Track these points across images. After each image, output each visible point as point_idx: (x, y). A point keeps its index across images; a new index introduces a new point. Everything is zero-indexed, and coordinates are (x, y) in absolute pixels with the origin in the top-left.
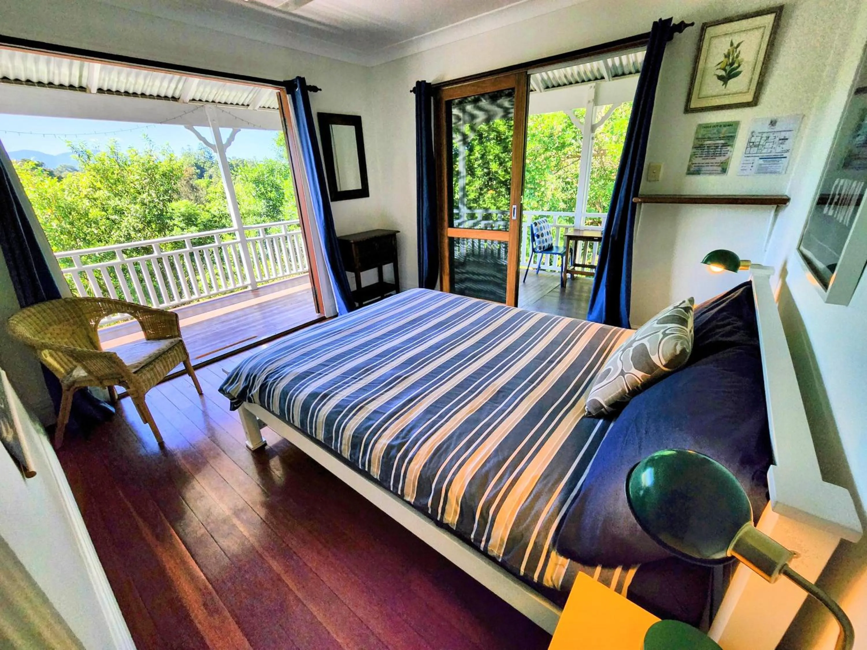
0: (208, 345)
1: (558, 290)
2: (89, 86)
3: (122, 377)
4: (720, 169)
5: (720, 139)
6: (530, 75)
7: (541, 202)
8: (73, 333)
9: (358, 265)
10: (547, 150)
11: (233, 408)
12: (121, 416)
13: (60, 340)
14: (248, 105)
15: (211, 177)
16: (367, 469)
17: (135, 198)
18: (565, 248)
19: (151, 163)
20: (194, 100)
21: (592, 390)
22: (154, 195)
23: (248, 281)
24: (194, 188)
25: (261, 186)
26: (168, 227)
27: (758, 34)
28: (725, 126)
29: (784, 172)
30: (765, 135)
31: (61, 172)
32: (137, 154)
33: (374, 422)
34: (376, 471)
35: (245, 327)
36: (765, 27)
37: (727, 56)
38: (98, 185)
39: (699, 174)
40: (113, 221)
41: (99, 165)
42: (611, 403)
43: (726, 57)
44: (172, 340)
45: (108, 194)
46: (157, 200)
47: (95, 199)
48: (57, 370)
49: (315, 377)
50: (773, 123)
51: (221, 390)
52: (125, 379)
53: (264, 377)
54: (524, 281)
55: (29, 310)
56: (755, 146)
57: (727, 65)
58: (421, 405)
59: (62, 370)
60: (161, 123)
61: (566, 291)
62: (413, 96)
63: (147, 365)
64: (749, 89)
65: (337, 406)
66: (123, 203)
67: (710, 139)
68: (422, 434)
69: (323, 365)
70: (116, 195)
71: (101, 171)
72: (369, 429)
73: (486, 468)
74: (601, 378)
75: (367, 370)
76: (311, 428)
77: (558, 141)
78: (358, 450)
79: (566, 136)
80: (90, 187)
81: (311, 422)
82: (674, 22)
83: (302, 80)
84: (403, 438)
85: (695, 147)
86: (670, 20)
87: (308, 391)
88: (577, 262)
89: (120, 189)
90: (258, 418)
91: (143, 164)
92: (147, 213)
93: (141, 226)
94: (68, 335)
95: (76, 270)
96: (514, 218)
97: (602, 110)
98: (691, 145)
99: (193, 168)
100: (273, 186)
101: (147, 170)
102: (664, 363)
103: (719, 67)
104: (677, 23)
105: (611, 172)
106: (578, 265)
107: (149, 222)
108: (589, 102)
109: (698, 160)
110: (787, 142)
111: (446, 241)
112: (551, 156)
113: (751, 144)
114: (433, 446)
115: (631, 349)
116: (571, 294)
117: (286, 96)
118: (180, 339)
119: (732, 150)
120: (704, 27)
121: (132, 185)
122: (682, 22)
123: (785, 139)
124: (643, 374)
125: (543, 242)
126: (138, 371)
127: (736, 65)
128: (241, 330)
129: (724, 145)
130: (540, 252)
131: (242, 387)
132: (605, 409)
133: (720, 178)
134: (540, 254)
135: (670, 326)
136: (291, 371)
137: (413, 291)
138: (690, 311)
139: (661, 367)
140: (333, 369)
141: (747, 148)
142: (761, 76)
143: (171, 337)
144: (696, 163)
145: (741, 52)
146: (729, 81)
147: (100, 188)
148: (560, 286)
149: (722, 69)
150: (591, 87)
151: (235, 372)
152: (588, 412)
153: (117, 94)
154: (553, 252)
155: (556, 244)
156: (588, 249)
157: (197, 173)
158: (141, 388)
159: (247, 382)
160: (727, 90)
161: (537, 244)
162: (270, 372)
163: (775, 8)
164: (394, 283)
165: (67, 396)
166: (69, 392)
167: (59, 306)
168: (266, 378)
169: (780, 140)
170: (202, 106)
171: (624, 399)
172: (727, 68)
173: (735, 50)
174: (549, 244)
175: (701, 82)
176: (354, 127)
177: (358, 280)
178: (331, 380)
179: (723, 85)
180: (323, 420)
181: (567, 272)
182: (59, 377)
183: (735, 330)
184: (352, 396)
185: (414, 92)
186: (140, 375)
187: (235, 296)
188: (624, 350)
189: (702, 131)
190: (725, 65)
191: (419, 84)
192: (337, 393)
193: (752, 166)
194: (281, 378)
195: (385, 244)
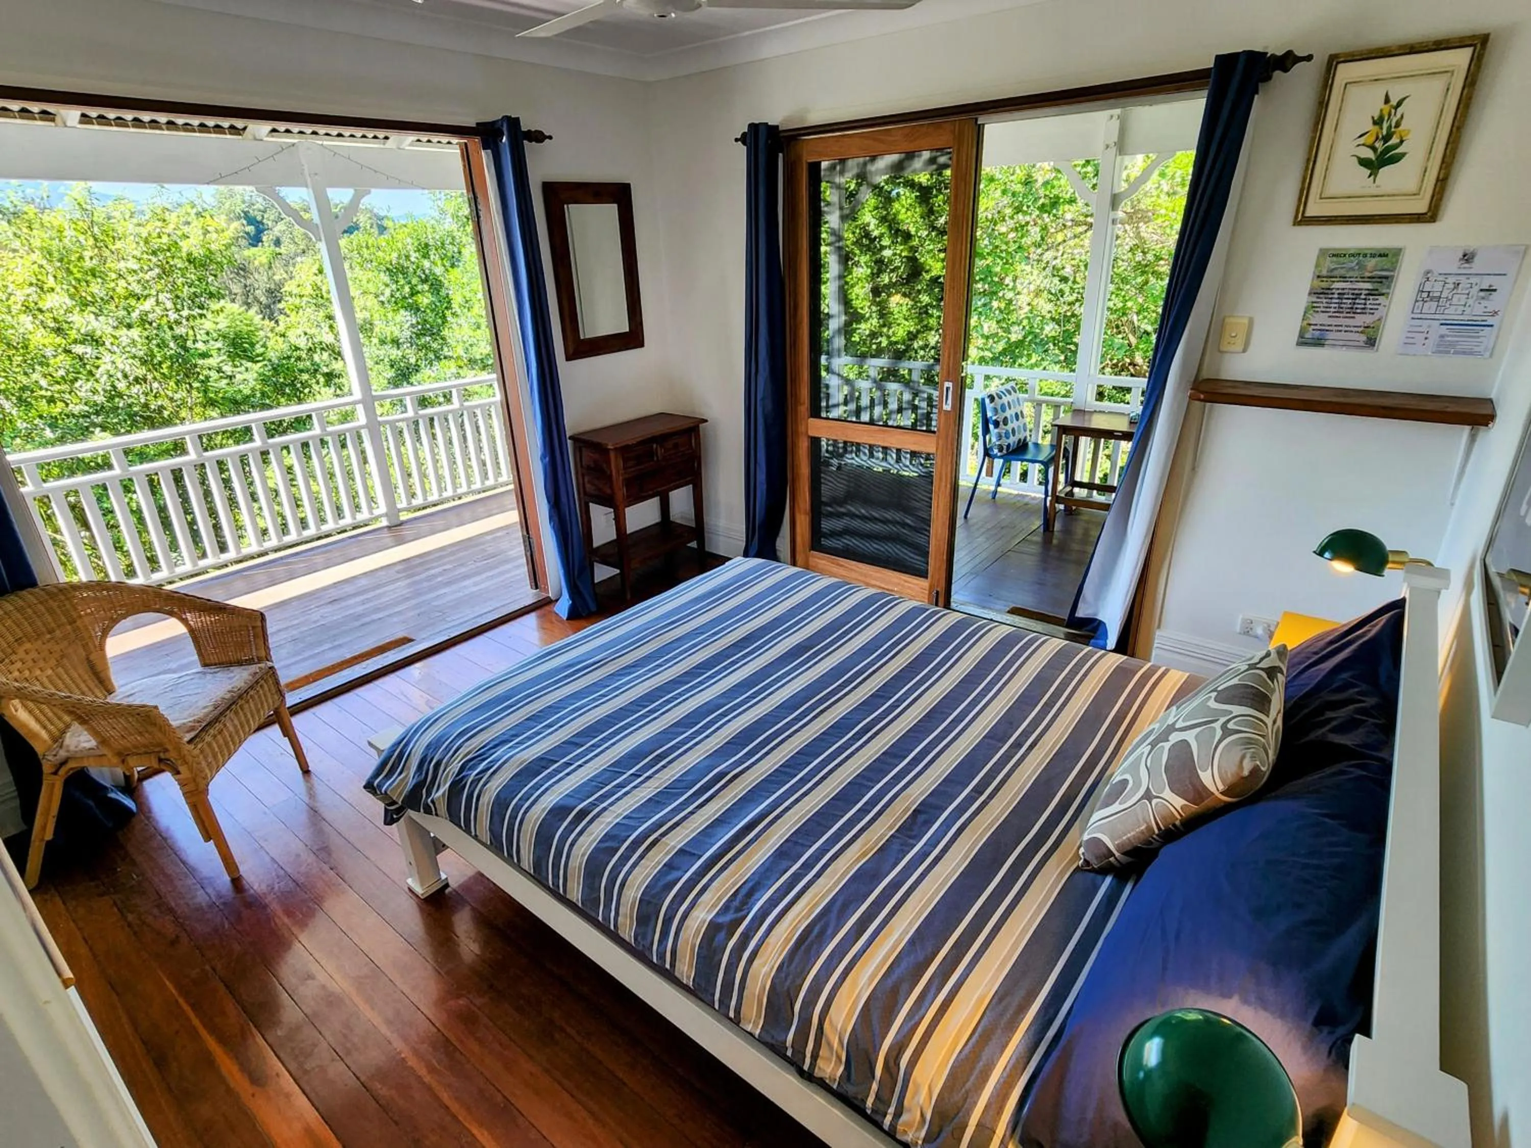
0: (306, 654)
1: (1038, 538)
3: (166, 750)
4: (1363, 338)
5: (1363, 279)
6: (984, 125)
7: (1004, 324)
8: (62, 657)
9: (621, 492)
10: (1018, 210)
11: (390, 819)
12: (148, 818)
13: (38, 672)
14: (387, 141)
15: (278, 243)
16: (668, 966)
18: (1052, 449)
19: (164, 238)
21: (1092, 820)
22: (169, 305)
23: (382, 508)
24: (240, 269)
27: (1438, 84)
28: (1373, 256)
29: (1488, 354)
30: (1451, 280)
33: (678, 873)
34: (686, 970)
35: (380, 615)
36: (1453, 72)
37: (1378, 122)
38: (49, 282)
39: (1323, 345)
40: (81, 358)
41: (51, 240)
42: (1129, 848)
43: (1375, 123)
44: (254, 668)
45: (70, 303)
48: (36, 736)
49: (558, 771)
50: (1467, 257)
51: (369, 787)
52: (172, 755)
53: (455, 766)
54: (966, 517)
56: (1432, 300)
57: (1377, 138)
58: (768, 839)
59: (44, 734)
61: (1055, 542)
62: (742, 150)
63: (210, 724)
64: (1420, 189)
65: (608, 837)
66: (102, 326)
67: (1343, 278)
68: (773, 902)
69: (571, 744)
70: (87, 305)
71: (56, 255)
72: (672, 889)
73: (894, 977)
74: (1109, 795)
75: (660, 758)
76: (556, 876)
77: (1042, 192)
78: (653, 922)
80: (31, 284)
81: (556, 866)
83: (514, 123)
84: (738, 910)
85: (1312, 293)
86: (1265, 49)
88: (1078, 478)
90: (432, 835)
91: (146, 241)
93: (141, 371)
94: (53, 662)
95: (30, 493)
96: (947, 407)
97: (1136, 164)
98: (1306, 288)
99: (239, 224)
101: (154, 252)
102: (1221, 787)
103: (1362, 140)
104: (1278, 54)
105: (1158, 258)
106: (1081, 485)
108: (1107, 147)
109: (1321, 319)
110: (1494, 295)
111: (803, 446)
112: (1027, 223)
113: (1424, 295)
114: (795, 928)
115: (1167, 746)
116: (1063, 548)
117: (478, 152)
118: (270, 664)
119: (1387, 303)
120: (1333, 62)
121: (122, 282)
122: (1289, 53)
123: (1491, 290)
124: (1183, 802)
125: (1007, 436)
126: (196, 737)
127: (1394, 140)
128: (374, 621)
129: (1371, 293)
130: (1001, 457)
131: (411, 783)
132: (1116, 858)
133: (1367, 355)
134: (1001, 461)
135: (1237, 710)
136: (511, 757)
137: (739, 565)
138: (1279, 675)
139: (1217, 793)
140: (593, 754)
141: (1417, 301)
142: (1444, 165)
143: (250, 662)
144: (1316, 325)
145: (1405, 116)
146: (1381, 170)
147: (53, 290)
148: (1041, 530)
149: (1368, 146)
150: (1112, 117)
151: (395, 751)
152: (1085, 860)
153: (117, 125)
154: (1029, 457)
155: (1033, 439)
156: (1101, 453)
157: (248, 233)
158: (201, 772)
159: (421, 774)
160: (1377, 187)
161: (994, 440)
162: (469, 757)
163: (1473, 37)
164: (693, 525)
165: (53, 785)
166: (56, 777)
167: (35, 602)
168: (462, 769)
169: (1482, 290)
170: (293, 145)
171: (1150, 843)
172: (1377, 145)
173: (1393, 111)
174: (1020, 440)
175: (1327, 169)
176: (615, 206)
177: (620, 521)
178: (590, 780)
179: (1370, 176)
180: (581, 864)
181: (1057, 499)
182: (39, 749)
183: (1359, 717)
184: (634, 815)
185: (744, 143)
186: (199, 746)
187: (353, 540)
188: (1153, 745)
189: (1329, 263)
190: (1373, 138)
191: (754, 127)
192: (605, 809)
193: (1426, 338)
194: (492, 770)
195: (676, 446)
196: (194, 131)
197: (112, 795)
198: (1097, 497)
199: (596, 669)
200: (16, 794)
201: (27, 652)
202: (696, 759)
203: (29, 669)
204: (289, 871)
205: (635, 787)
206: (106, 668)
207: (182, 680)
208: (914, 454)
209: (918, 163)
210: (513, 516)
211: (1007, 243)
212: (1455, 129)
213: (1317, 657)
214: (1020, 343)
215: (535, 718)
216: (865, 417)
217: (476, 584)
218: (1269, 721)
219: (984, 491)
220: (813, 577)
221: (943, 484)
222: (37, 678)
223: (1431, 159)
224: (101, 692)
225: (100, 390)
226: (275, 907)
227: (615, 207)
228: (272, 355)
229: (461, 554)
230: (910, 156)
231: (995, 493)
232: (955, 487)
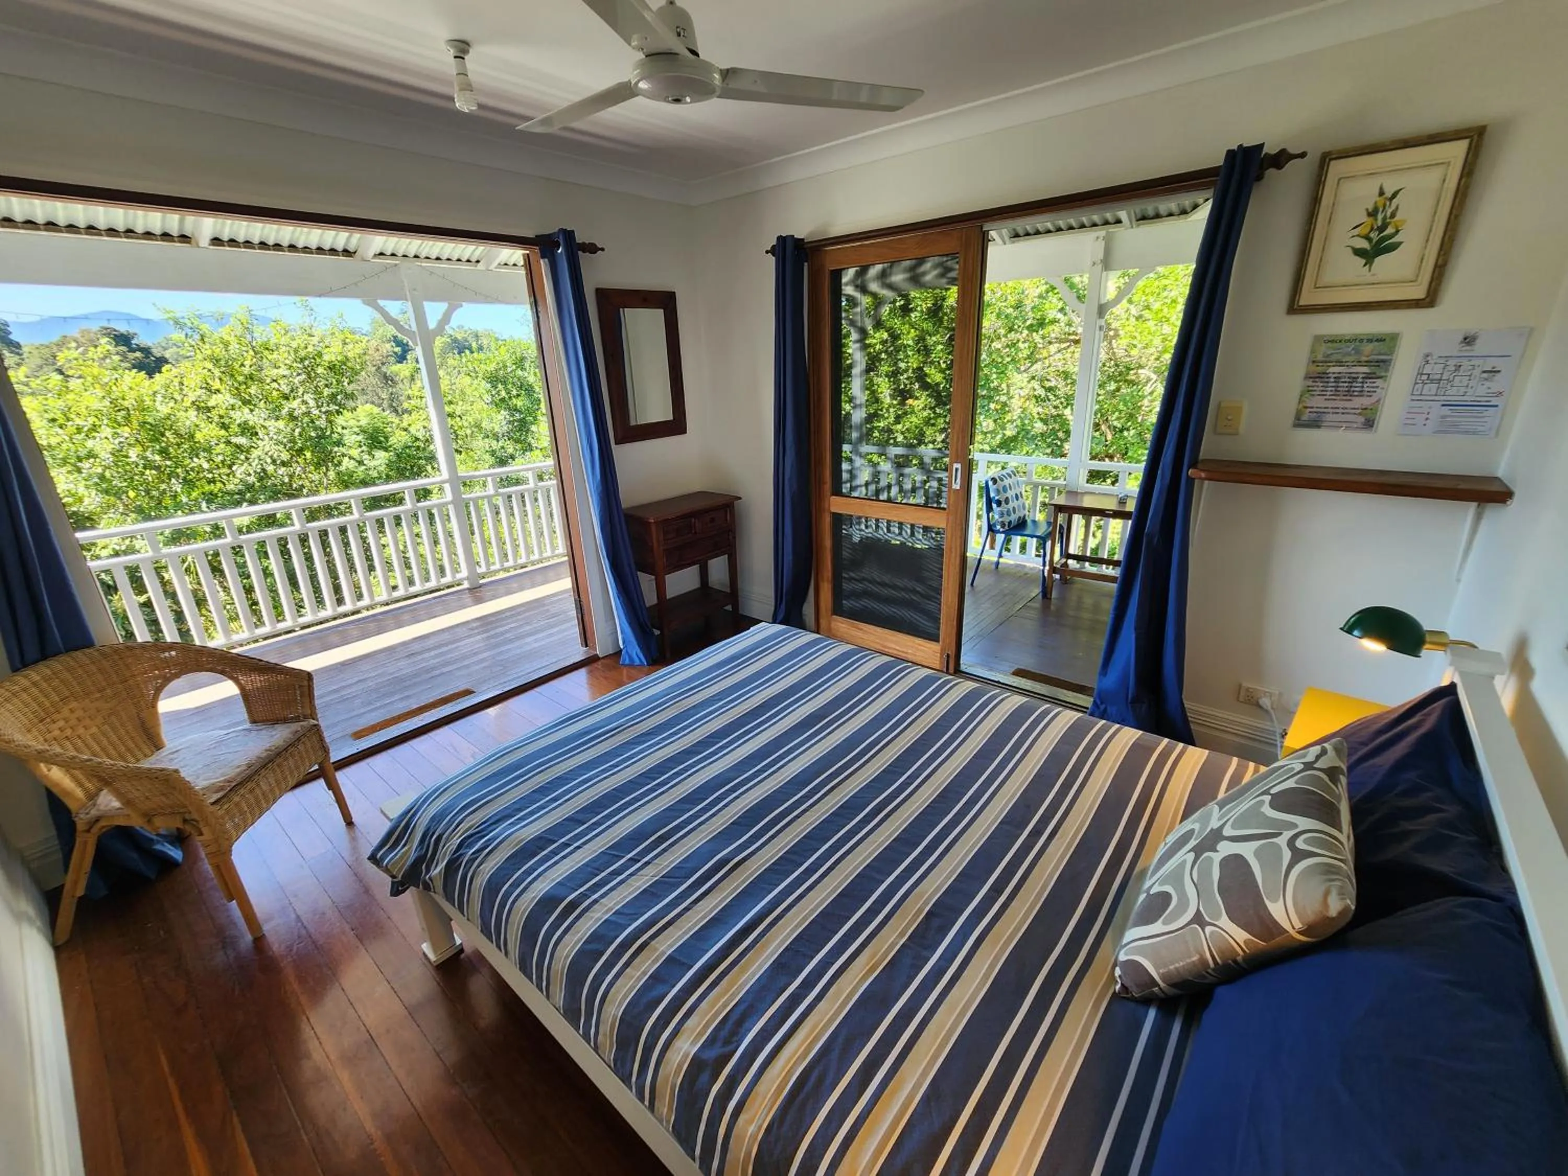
1: (1037, 604)
2: (196, 235)
3: (190, 812)
4: (1361, 419)
5: (1360, 363)
6: (988, 231)
7: (1001, 422)
8: (111, 714)
9: (661, 561)
10: (1011, 330)
11: (396, 890)
13: (81, 731)
14: (478, 262)
16: (647, 1103)
17: (279, 408)
18: (1049, 523)
19: (310, 349)
20: (381, 254)
21: (1128, 936)
22: (312, 403)
23: (464, 573)
24: (388, 380)
25: (500, 386)
26: (333, 458)
27: (1434, 176)
28: (1370, 341)
29: (1493, 434)
30: (1451, 362)
31: (165, 349)
32: (287, 332)
33: (665, 988)
34: (665, 1114)
36: (1449, 163)
37: (1372, 214)
38: (216, 385)
39: (1319, 427)
40: (238, 447)
41: (219, 351)
42: (1176, 980)
43: (1370, 214)
44: (295, 726)
45: (232, 401)
46: (317, 412)
47: (209, 409)
48: (68, 793)
50: (1468, 340)
51: (373, 858)
53: (456, 841)
54: (972, 584)
55: (26, 677)
56: (1432, 381)
57: (1372, 229)
58: (765, 947)
59: (78, 792)
60: (320, 296)
61: (1052, 607)
62: (772, 260)
63: (241, 784)
64: (1417, 276)
65: (594, 937)
66: (255, 418)
67: (1340, 363)
68: (766, 1034)
69: (574, 820)
70: (246, 402)
71: (223, 363)
72: (655, 1008)
76: (540, 974)
77: (1031, 315)
78: (632, 1049)
79: (1047, 306)
80: (201, 388)
82: (1265, 150)
83: (569, 235)
84: (726, 1042)
85: (1308, 377)
86: (1262, 145)
87: (541, 888)
88: (1072, 551)
89: (253, 392)
91: (296, 351)
92: (296, 433)
93: (285, 456)
94: (99, 720)
95: (148, 559)
96: (956, 486)
98: (1302, 372)
99: (388, 346)
100: (521, 388)
101: (302, 360)
102: (1298, 925)
103: (1356, 232)
104: (1273, 152)
106: (1074, 557)
107: (300, 451)
108: (1094, 264)
109: (1317, 402)
110: (1498, 375)
111: (827, 520)
112: (1018, 341)
113: (1424, 377)
115: (1216, 856)
116: (1059, 614)
117: (538, 262)
118: (313, 721)
119: (1385, 386)
120: (1326, 159)
121: (275, 385)
122: (1283, 152)
123: (1494, 372)
124: (1246, 936)
125: (1009, 514)
126: (223, 797)
127: (1390, 230)
128: (443, 674)
129: (1368, 376)
130: (1003, 532)
131: (412, 857)
132: (1160, 989)
133: (1363, 437)
134: (1003, 535)
135: (1304, 823)
136: (512, 833)
137: (763, 630)
138: (1341, 777)
139: (1292, 932)
140: (594, 833)
141: (1416, 383)
142: (1442, 253)
143: (297, 719)
144: (1312, 407)
145: (1400, 207)
146: (1377, 260)
147: (218, 391)
148: (1040, 596)
149: (1362, 237)
150: (1098, 238)
151: (402, 820)
152: (1122, 984)
153: (245, 247)
154: (1027, 532)
155: (1031, 517)
156: (1093, 528)
157: (396, 353)
158: (224, 833)
159: (422, 849)
160: (1374, 275)
161: (997, 517)
162: (468, 833)
163: (1469, 130)
164: (728, 590)
165: (85, 843)
166: (89, 835)
167: (88, 662)
168: (460, 846)
169: (1484, 372)
170: (396, 265)
171: (1204, 977)
172: (1372, 235)
173: (1388, 203)
174: (1020, 517)
175: (1321, 259)
176: (662, 310)
177: (661, 588)
178: (586, 865)
179: (1365, 265)
180: (563, 968)
181: (1053, 570)
182: (72, 805)
183: (1446, 832)
184: (626, 911)
185: (773, 255)
186: (226, 807)
187: (437, 600)
188: (1198, 851)
189: (1323, 349)
190: (1368, 229)
191: (782, 240)
192: (596, 901)
193: (1427, 419)
194: (487, 850)
195: (713, 520)
196: (312, 253)
197: (158, 847)
198: (1088, 567)
199: (613, 735)
200: (59, 847)
201: (72, 711)
202: (698, 842)
203: (71, 728)
204: (312, 930)
205: (631, 875)
206: (157, 724)
207: (230, 736)
208: (926, 529)
209: (928, 266)
210: (566, 583)
211: (1002, 357)
212: (1453, 217)
213: (1365, 750)
214: (1014, 439)
215: (543, 790)
216: (884, 496)
217: (536, 641)
218: (1343, 837)
219: (988, 561)
220: (831, 644)
221: (953, 555)
222: (79, 737)
223: (1428, 247)
224: (149, 748)
225: (251, 472)
226: (289, 973)
227: (661, 312)
228: (399, 446)
229: (527, 614)
230: (921, 261)
231: (998, 563)
232: (964, 559)
